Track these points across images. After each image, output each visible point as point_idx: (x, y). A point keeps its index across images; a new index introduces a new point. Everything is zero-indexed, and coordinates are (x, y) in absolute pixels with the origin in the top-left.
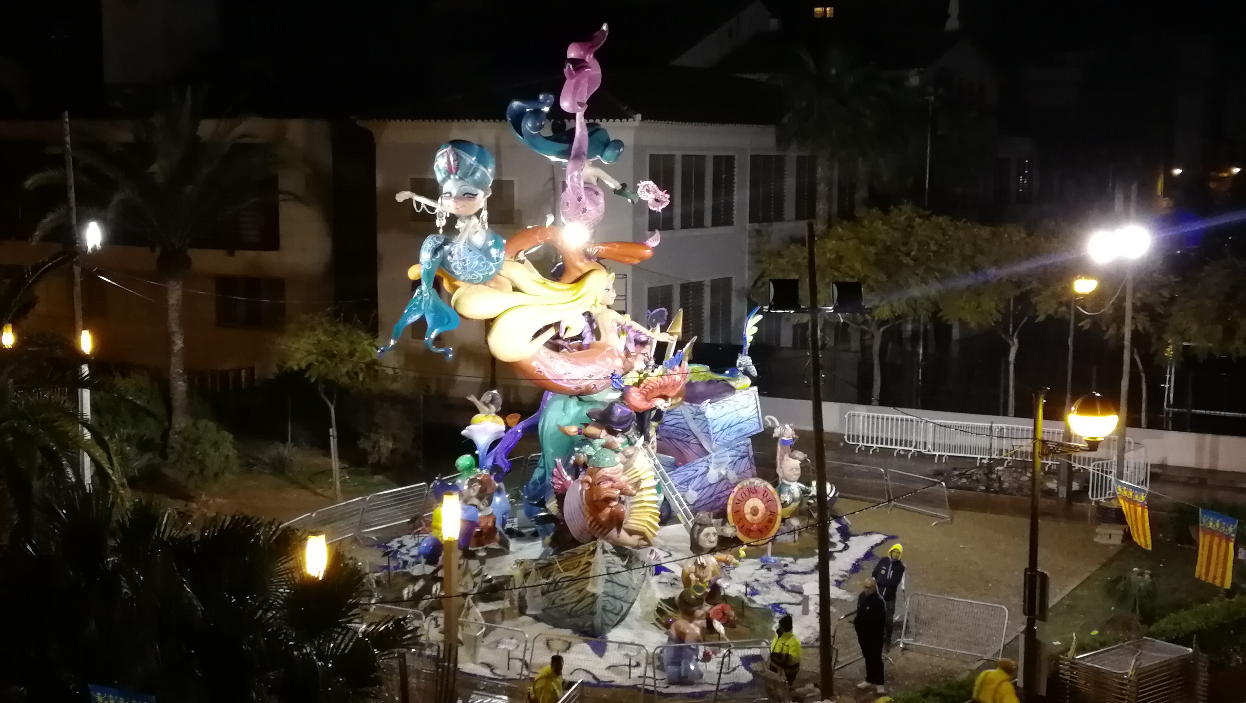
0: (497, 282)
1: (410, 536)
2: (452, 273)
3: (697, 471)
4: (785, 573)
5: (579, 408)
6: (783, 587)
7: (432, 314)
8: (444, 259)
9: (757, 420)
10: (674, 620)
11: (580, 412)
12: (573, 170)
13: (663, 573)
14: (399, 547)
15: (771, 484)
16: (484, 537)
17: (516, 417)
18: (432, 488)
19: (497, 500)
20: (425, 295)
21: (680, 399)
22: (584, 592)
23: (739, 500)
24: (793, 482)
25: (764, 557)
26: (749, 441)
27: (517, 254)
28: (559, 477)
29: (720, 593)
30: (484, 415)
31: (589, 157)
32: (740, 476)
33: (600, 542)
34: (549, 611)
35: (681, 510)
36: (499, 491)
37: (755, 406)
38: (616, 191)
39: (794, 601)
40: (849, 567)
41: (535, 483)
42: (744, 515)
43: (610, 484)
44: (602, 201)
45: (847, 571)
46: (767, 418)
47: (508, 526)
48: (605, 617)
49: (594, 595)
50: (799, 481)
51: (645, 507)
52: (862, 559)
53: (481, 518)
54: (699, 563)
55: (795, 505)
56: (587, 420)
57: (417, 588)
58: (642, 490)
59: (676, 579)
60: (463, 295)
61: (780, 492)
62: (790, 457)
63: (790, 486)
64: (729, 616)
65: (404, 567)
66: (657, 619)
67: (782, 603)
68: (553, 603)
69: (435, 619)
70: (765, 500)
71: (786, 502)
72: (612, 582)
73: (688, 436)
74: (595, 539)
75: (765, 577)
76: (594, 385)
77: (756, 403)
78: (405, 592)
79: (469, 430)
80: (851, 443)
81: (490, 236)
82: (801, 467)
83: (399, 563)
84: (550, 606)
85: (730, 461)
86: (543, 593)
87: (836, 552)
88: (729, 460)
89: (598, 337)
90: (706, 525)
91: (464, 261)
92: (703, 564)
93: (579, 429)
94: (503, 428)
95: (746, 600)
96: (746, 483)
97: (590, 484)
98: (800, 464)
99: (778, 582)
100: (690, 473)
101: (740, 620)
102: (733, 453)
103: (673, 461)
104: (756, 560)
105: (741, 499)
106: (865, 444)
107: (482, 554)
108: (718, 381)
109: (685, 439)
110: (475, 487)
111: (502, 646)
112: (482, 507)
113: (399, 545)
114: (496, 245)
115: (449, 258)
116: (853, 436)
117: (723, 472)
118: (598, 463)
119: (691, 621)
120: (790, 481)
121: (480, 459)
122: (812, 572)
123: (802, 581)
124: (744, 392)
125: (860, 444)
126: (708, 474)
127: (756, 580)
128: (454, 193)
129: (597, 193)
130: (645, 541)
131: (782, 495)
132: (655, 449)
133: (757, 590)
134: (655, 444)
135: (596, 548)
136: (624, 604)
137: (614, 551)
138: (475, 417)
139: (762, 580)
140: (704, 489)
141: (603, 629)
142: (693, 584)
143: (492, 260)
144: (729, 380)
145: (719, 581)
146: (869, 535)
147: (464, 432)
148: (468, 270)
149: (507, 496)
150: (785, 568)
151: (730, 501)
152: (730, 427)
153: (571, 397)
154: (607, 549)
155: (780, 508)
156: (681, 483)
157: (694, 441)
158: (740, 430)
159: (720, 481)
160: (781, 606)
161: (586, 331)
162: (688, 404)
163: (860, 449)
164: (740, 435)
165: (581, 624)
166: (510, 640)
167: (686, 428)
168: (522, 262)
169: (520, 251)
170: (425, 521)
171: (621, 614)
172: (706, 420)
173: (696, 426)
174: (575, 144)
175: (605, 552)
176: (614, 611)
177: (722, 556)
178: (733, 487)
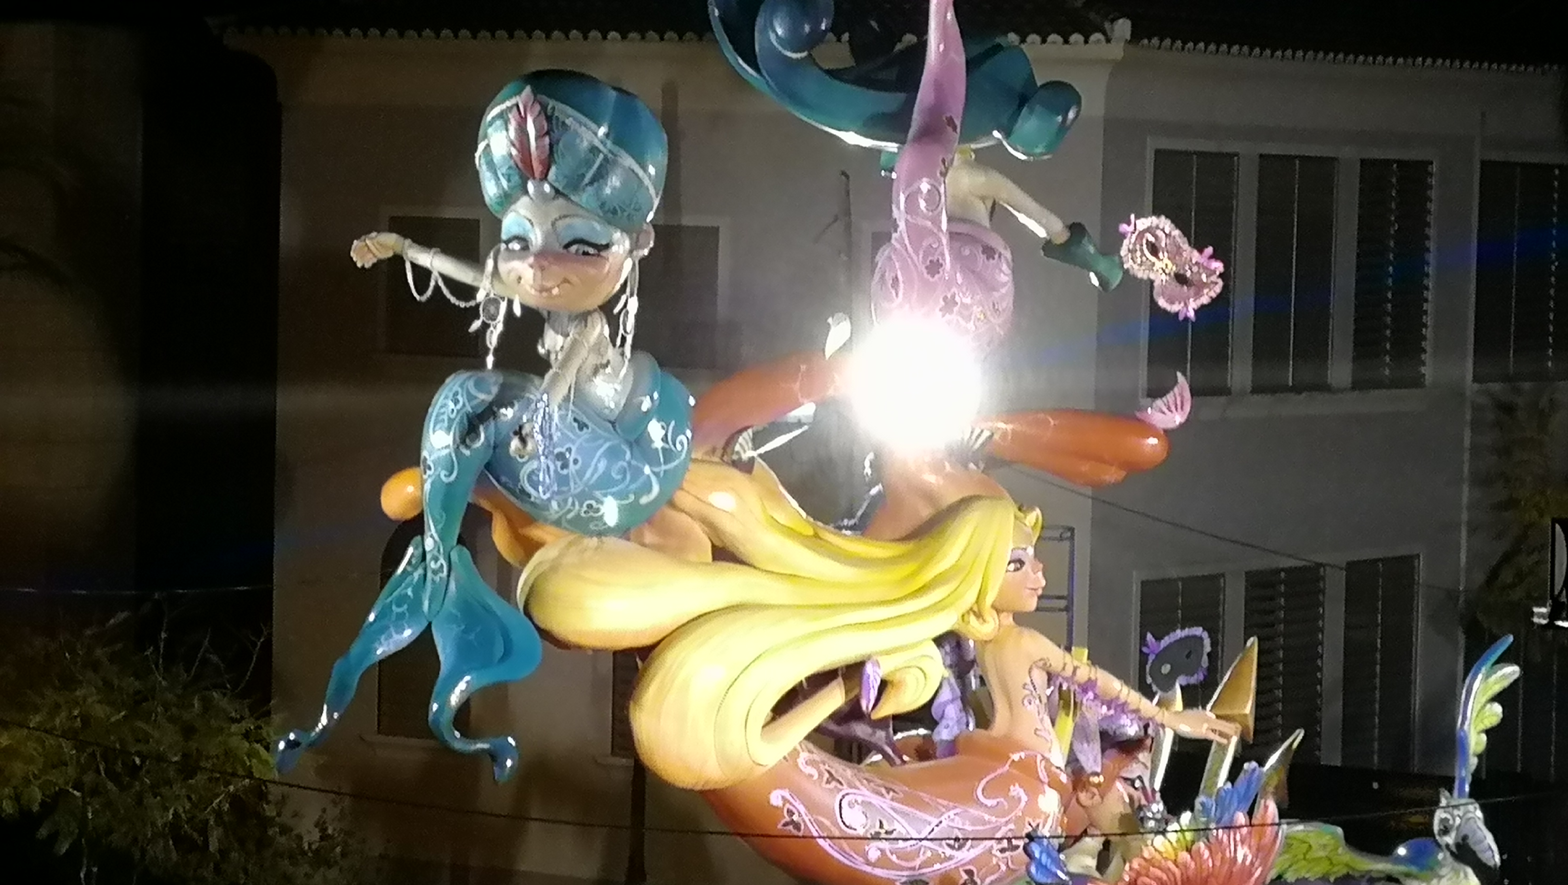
0: (665, 530)
2: (524, 495)
7: (455, 630)
8: (499, 446)
12: (914, 177)
20: (433, 565)
27: (731, 440)
31: (965, 138)
38: (1048, 246)
44: (1004, 275)
60: (554, 567)
81: (647, 381)
89: (984, 720)
91: (560, 456)
108: (1372, 880)
114: (662, 412)
115: (515, 443)
128: (537, 238)
129: (989, 252)
143: (650, 456)
144: (1408, 876)
148: (575, 488)
161: (946, 695)
168: (747, 467)
169: (740, 432)
174: (925, 94)
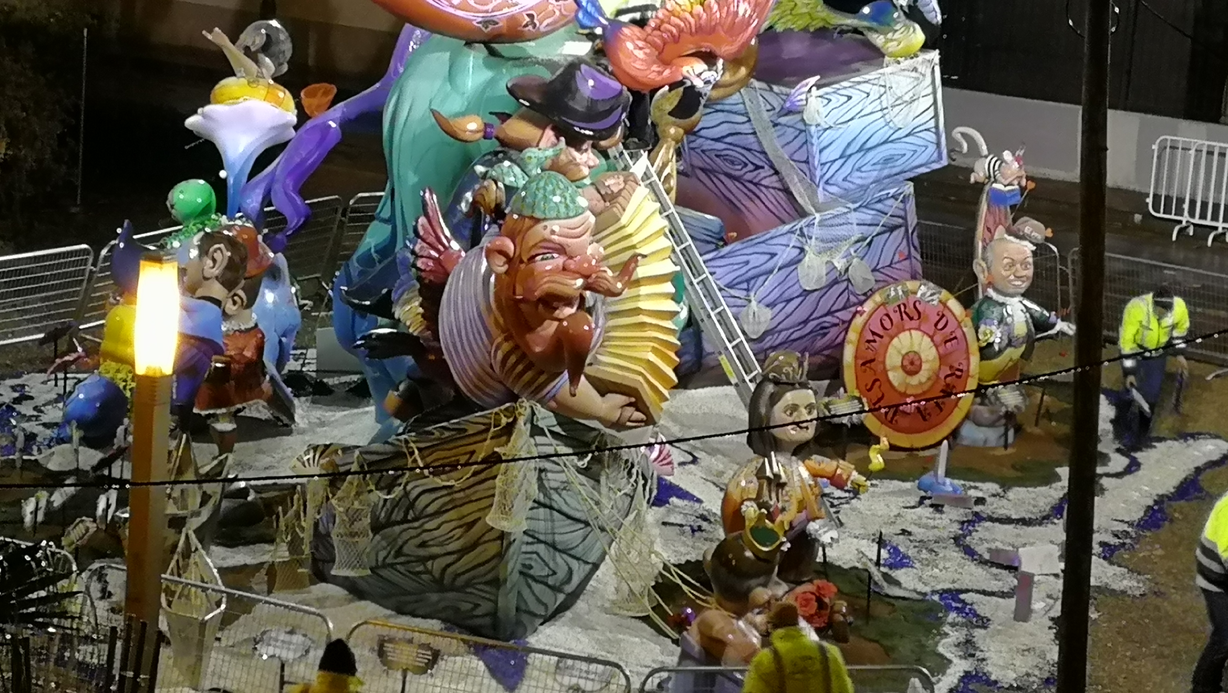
1: (43, 377)
3: (773, 255)
4: (978, 518)
5: (488, 74)
6: (969, 552)
9: (931, 137)
10: (698, 609)
11: (491, 83)
13: (674, 500)
14: (17, 401)
15: (958, 298)
16: (233, 383)
17: (326, 93)
18: (106, 259)
19: (268, 296)
21: (743, 71)
22: (476, 530)
23: (874, 333)
24: (1012, 296)
25: (927, 478)
26: (909, 188)
28: (432, 239)
29: (815, 555)
30: (244, 81)
32: (880, 276)
33: (525, 405)
34: (385, 573)
35: (729, 346)
36: (273, 273)
37: (930, 100)
39: (994, 586)
40: (1137, 515)
41: (367, 260)
42: (885, 371)
43: (559, 260)
45: (1130, 524)
46: (957, 133)
47: (292, 365)
48: (526, 593)
49: (502, 536)
50: (1026, 295)
51: (642, 325)
52: (1170, 498)
53: (227, 335)
54: (768, 473)
55: (1014, 353)
56: (508, 104)
57: (58, 498)
58: (638, 283)
59: (704, 518)
61: (977, 320)
62: (1010, 232)
63: (1003, 305)
64: (833, 612)
65: (26, 450)
66: (657, 608)
67: (967, 591)
68: (399, 553)
69: (100, 575)
70: (938, 338)
71: (991, 345)
72: (551, 508)
73: (757, 167)
74: (514, 398)
75: (926, 527)
76: (531, 16)
77: (934, 93)
78: (29, 507)
79: (204, 116)
80: (1161, 215)
82: (1035, 264)
83: (15, 438)
84: (389, 561)
85: (857, 236)
86: (377, 527)
87: (1108, 475)
88: (857, 232)
90: (792, 385)
92: (777, 476)
93: (486, 125)
94: (292, 117)
95: (877, 576)
96: (895, 291)
97: (509, 260)
98: (1034, 253)
99: (957, 539)
100: (756, 260)
101: (859, 623)
102: (867, 216)
103: (716, 229)
104: (908, 485)
105: (880, 331)
106: (1197, 221)
107: (225, 426)
108: (842, 32)
109: (749, 176)
110: (218, 256)
111: (265, 652)
112: (230, 308)
113: (16, 395)
116: (1168, 198)
117: (839, 264)
118: (533, 207)
119: (739, 614)
120: (1006, 295)
121: (231, 191)
122: (1044, 520)
123: (1018, 541)
124: (906, 63)
125: (1185, 218)
126: (799, 267)
127: (904, 532)
130: (638, 410)
131: (982, 328)
132: (673, 193)
133: (905, 557)
134: (673, 182)
135: (515, 420)
136: (574, 564)
137: (558, 429)
138: (223, 82)
139: (919, 532)
140: (789, 301)
141: (519, 623)
142: (749, 524)
144: (870, 29)
145: (813, 527)
146: (1191, 441)
147: (191, 122)
149: (293, 290)
150: (978, 508)
151: (852, 336)
152: (863, 149)
153: (469, 44)
154: (541, 424)
155: (975, 359)
156: (730, 286)
157: (772, 181)
158: (887, 160)
159: (831, 285)
160: (962, 596)
162: (764, 85)
163: (1182, 231)
164: (886, 172)
165: (466, 606)
166: (287, 638)
167: (755, 147)
170: (82, 341)
171: (569, 588)
172: (803, 130)
173: (778, 144)
175: (536, 431)
176: (551, 581)
177: (828, 464)
178: (861, 303)
